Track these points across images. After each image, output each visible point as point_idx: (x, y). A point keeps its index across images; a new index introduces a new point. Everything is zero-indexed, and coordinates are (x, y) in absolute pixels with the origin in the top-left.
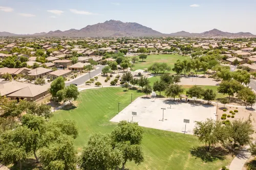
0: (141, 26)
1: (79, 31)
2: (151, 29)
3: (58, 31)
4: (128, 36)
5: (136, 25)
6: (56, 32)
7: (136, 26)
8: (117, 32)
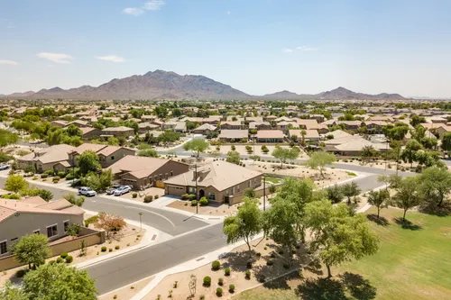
0: (212, 82)
1: (95, 89)
2: (229, 87)
3: (57, 89)
4: (188, 99)
5: (202, 79)
6: (52, 90)
7: (203, 82)
8: (167, 91)
